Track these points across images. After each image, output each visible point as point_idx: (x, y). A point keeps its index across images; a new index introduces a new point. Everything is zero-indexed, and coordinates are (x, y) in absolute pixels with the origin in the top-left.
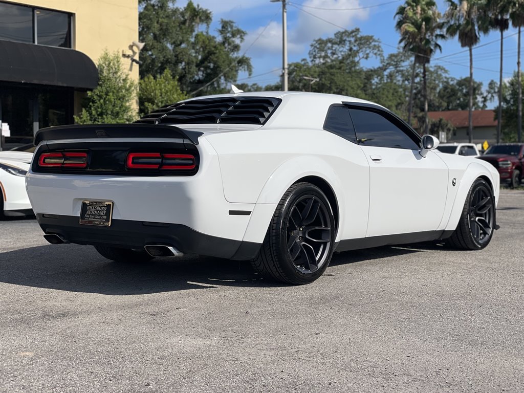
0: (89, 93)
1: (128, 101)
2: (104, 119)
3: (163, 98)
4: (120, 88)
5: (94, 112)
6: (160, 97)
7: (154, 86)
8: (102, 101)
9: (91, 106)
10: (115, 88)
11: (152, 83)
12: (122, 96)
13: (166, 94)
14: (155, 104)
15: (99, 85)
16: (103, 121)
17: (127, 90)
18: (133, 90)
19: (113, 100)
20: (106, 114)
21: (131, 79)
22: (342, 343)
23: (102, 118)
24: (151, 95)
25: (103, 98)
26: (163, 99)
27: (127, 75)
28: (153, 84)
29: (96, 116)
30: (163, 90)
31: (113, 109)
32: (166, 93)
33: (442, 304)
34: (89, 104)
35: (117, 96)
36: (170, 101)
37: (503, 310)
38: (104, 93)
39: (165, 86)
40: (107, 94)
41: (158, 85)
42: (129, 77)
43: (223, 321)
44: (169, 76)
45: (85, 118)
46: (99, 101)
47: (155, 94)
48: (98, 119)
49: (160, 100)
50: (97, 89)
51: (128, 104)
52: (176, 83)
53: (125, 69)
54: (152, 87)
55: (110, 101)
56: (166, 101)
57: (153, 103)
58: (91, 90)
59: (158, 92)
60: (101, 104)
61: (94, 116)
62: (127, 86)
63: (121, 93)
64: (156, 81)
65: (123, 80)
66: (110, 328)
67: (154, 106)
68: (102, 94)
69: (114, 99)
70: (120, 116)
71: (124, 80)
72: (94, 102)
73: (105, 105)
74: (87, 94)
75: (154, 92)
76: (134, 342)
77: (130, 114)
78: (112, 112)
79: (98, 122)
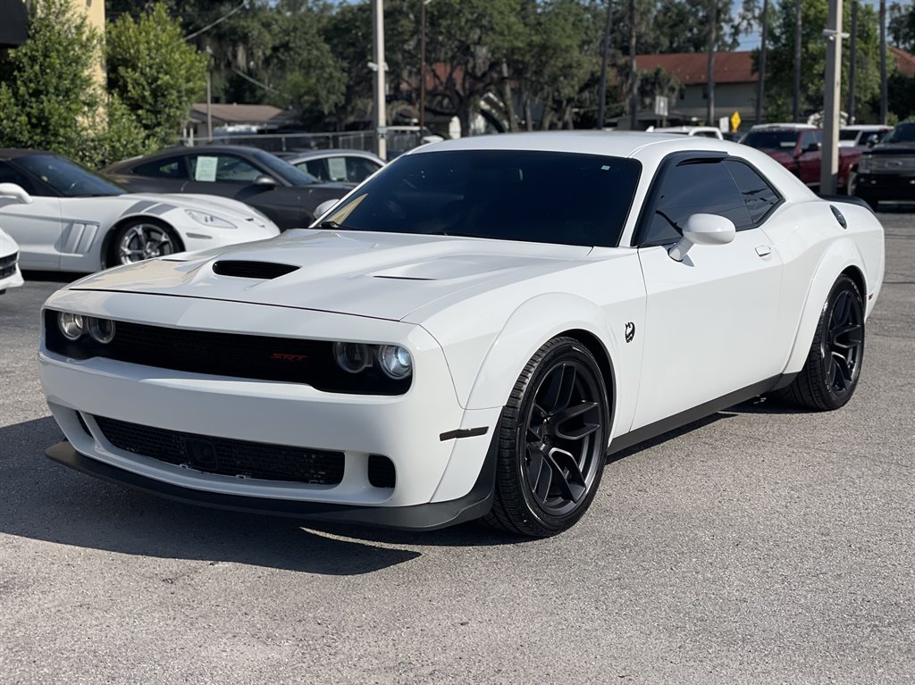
0: (12, 53)
1: (85, 65)
2: (42, 103)
3: (151, 58)
4: (71, 43)
5: (22, 90)
6: (148, 58)
7: (136, 37)
8: (37, 68)
9: (15, 76)
10: (60, 44)
11: (131, 31)
12: (75, 58)
13: (157, 51)
14: (139, 70)
15: (29, 37)
16: (41, 106)
17: (83, 46)
18: (96, 45)
19: (58, 66)
20: (45, 93)
21: (91, 24)
22: (509, 646)
23: (37, 101)
24: (130, 53)
25: (39, 61)
26: (152, 62)
27: (84, 19)
28: (133, 31)
29: (27, 97)
30: (153, 44)
31: (57, 84)
32: (158, 48)
33: (674, 539)
34: (12, 75)
35: (65, 59)
36: (167, 64)
37: (777, 552)
38: (40, 53)
39: (156, 36)
40: (46, 56)
41: (144, 34)
42: (87, 22)
43: (296, 593)
44: (164, 15)
45: (5, 101)
46: (32, 67)
47: (138, 51)
48: (31, 102)
49: (147, 64)
50: (26, 44)
51: (86, 73)
52: (179, 30)
53: (78, 6)
54: (130, 37)
55: (53, 69)
56: (158, 64)
57: (134, 68)
58: (15, 47)
59: (142, 47)
60: (36, 74)
61: (22, 96)
62: (84, 38)
63: (72, 52)
64: (139, 24)
65: (76, 27)
66: (94, 622)
67: (137, 74)
68: (37, 54)
69: (61, 64)
70: (73, 96)
71: (79, 28)
72: (20, 70)
73: (42, 75)
74: (8, 55)
75: (136, 47)
76: (141, 660)
77: (90, 91)
78: (56, 88)
79: (32, 107)
